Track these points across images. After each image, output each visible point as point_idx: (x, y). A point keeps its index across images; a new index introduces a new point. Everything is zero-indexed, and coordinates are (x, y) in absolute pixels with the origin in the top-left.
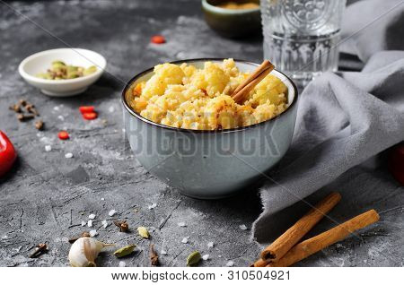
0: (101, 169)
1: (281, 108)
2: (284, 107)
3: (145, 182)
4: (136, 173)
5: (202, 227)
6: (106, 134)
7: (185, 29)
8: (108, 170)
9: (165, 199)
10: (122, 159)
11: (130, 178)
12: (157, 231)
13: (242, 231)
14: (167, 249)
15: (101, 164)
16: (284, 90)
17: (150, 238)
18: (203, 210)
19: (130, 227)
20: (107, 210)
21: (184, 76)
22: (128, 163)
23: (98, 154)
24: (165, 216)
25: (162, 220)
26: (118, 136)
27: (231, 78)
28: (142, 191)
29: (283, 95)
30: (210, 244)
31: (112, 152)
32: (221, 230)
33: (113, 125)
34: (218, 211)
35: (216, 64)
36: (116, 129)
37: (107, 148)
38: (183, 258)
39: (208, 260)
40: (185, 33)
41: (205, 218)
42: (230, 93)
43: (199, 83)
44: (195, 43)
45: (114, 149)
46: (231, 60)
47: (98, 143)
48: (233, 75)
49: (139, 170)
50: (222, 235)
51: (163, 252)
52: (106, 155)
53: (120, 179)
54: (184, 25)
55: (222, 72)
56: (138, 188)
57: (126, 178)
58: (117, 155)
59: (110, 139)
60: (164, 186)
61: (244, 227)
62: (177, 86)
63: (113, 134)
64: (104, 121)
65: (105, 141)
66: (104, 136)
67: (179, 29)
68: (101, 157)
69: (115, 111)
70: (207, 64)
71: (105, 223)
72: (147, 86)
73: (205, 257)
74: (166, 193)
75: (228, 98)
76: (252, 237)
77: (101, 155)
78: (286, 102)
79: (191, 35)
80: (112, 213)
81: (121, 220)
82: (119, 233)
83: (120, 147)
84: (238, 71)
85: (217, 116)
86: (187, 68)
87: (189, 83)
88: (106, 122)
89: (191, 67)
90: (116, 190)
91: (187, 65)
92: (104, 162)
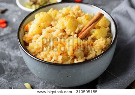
0: (11, 64)
6: (13, 37)
8: (14, 64)
11: (26, 70)
15: (10, 60)
16: (108, 25)
21: (52, 20)
23: (9, 53)
28: (33, 80)
29: (108, 28)
31: (16, 51)
37: (13, 48)
45: (16, 49)
47: (8, 45)
53: (21, 71)
59: (14, 41)
64: (11, 29)
65: (12, 43)
66: (12, 39)
68: (10, 55)
69: (16, 20)
77: (11, 53)
84: (82, 12)
85: (73, 53)
86: (53, 11)
87: (56, 24)
88: (12, 29)
89: (55, 11)
90: (20, 80)
91: (53, 10)
92: (12, 59)
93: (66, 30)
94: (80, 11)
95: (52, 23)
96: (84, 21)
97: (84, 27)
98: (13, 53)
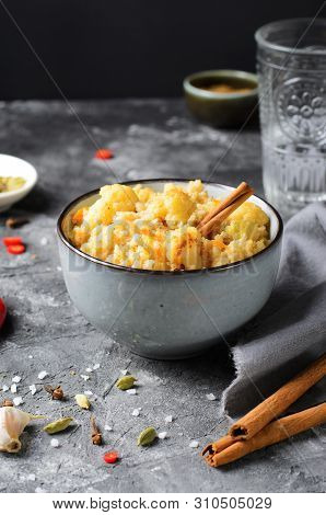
0: (30, 317)
1: (261, 245)
2: (265, 243)
3: (85, 335)
4: (74, 324)
5: (158, 395)
6: (37, 273)
7: (138, 141)
8: (37, 319)
9: (110, 358)
10: (56, 305)
11: (66, 330)
12: (100, 400)
13: (210, 402)
14: (112, 423)
15: (29, 311)
16: (265, 221)
17: (90, 408)
18: (160, 374)
19: (65, 394)
20: (36, 372)
21: (138, 200)
22: (63, 311)
23: (26, 299)
24: (110, 381)
25: (107, 386)
26: (51, 276)
27: (198, 205)
28: (81, 347)
29: (263, 228)
30: (169, 419)
31: (43, 296)
32: (183, 400)
33: (46, 261)
34: (178, 375)
35: (180, 186)
36: (49, 266)
37: (37, 291)
38: (133, 437)
39: (166, 438)
40: (138, 146)
41: (161, 384)
42: (196, 224)
43: (156, 211)
44: (150, 159)
45: (45, 293)
46: (198, 182)
47: (26, 284)
48: (200, 200)
49: (78, 320)
50: (183, 407)
51: (107, 428)
52: (36, 301)
53: (53, 331)
54: (136, 136)
55: (187, 197)
56: (77, 343)
57: (59, 330)
58: (50, 301)
59: (41, 280)
60: (109, 342)
61: (211, 397)
62: (128, 213)
63: (44, 273)
64: (34, 257)
65: (34, 281)
66: (34, 276)
67: (130, 141)
68: (29, 303)
69: (48, 243)
70: (168, 186)
71: (33, 389)
72: (91, 213)
73: (162, 435)
74: (112, 350)
75: (193, 230)
76: (222, 410)
77: (30, 299)
78: (268, 237)
79: (146, 148)
80: (42, 375)
81: (54, 384)
82: (52, 402)
83: (54, 291)
84: (207, 196)
85: (179, 254)
86: (142, 191)
87: (145, 209)
88: (37, 258)
89: (146, 190)
90: (48, 346)
91: (143, 188)
92: (33, 309)
93: (167, 219)
94: (202, 193)
95: (138, 206)
96: (209, 207)
97: (206, 214)
98: (37, 299)
